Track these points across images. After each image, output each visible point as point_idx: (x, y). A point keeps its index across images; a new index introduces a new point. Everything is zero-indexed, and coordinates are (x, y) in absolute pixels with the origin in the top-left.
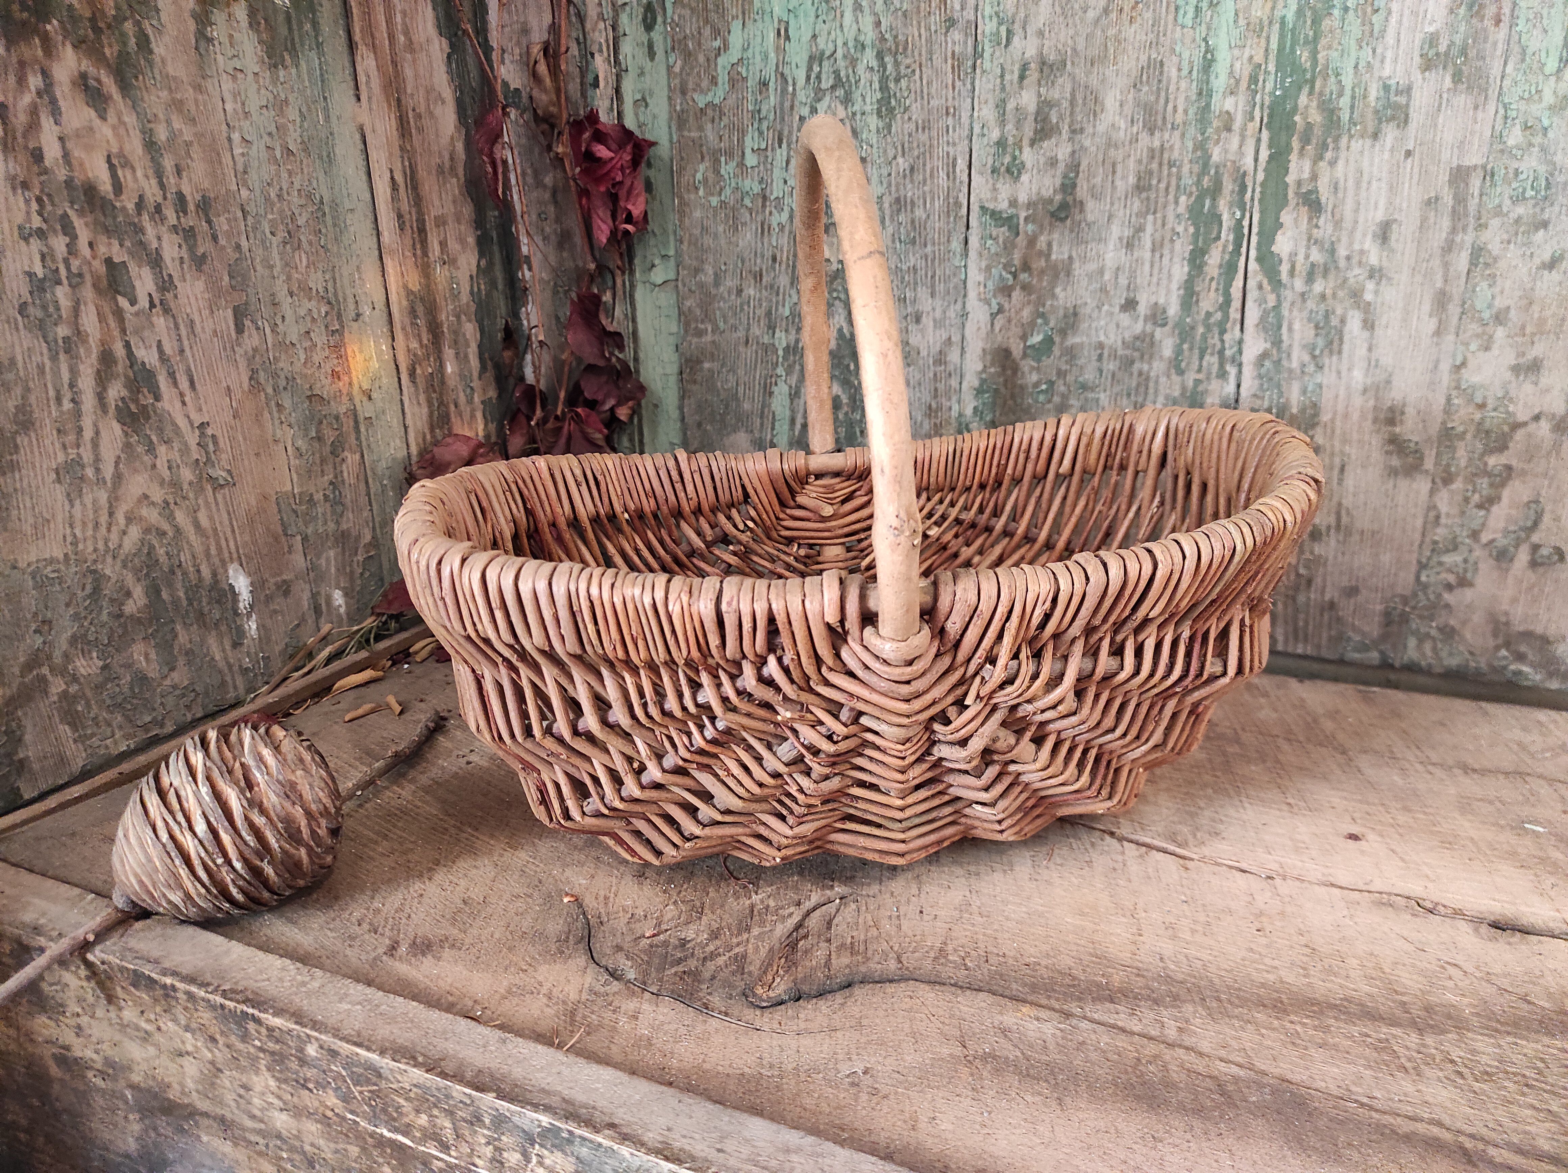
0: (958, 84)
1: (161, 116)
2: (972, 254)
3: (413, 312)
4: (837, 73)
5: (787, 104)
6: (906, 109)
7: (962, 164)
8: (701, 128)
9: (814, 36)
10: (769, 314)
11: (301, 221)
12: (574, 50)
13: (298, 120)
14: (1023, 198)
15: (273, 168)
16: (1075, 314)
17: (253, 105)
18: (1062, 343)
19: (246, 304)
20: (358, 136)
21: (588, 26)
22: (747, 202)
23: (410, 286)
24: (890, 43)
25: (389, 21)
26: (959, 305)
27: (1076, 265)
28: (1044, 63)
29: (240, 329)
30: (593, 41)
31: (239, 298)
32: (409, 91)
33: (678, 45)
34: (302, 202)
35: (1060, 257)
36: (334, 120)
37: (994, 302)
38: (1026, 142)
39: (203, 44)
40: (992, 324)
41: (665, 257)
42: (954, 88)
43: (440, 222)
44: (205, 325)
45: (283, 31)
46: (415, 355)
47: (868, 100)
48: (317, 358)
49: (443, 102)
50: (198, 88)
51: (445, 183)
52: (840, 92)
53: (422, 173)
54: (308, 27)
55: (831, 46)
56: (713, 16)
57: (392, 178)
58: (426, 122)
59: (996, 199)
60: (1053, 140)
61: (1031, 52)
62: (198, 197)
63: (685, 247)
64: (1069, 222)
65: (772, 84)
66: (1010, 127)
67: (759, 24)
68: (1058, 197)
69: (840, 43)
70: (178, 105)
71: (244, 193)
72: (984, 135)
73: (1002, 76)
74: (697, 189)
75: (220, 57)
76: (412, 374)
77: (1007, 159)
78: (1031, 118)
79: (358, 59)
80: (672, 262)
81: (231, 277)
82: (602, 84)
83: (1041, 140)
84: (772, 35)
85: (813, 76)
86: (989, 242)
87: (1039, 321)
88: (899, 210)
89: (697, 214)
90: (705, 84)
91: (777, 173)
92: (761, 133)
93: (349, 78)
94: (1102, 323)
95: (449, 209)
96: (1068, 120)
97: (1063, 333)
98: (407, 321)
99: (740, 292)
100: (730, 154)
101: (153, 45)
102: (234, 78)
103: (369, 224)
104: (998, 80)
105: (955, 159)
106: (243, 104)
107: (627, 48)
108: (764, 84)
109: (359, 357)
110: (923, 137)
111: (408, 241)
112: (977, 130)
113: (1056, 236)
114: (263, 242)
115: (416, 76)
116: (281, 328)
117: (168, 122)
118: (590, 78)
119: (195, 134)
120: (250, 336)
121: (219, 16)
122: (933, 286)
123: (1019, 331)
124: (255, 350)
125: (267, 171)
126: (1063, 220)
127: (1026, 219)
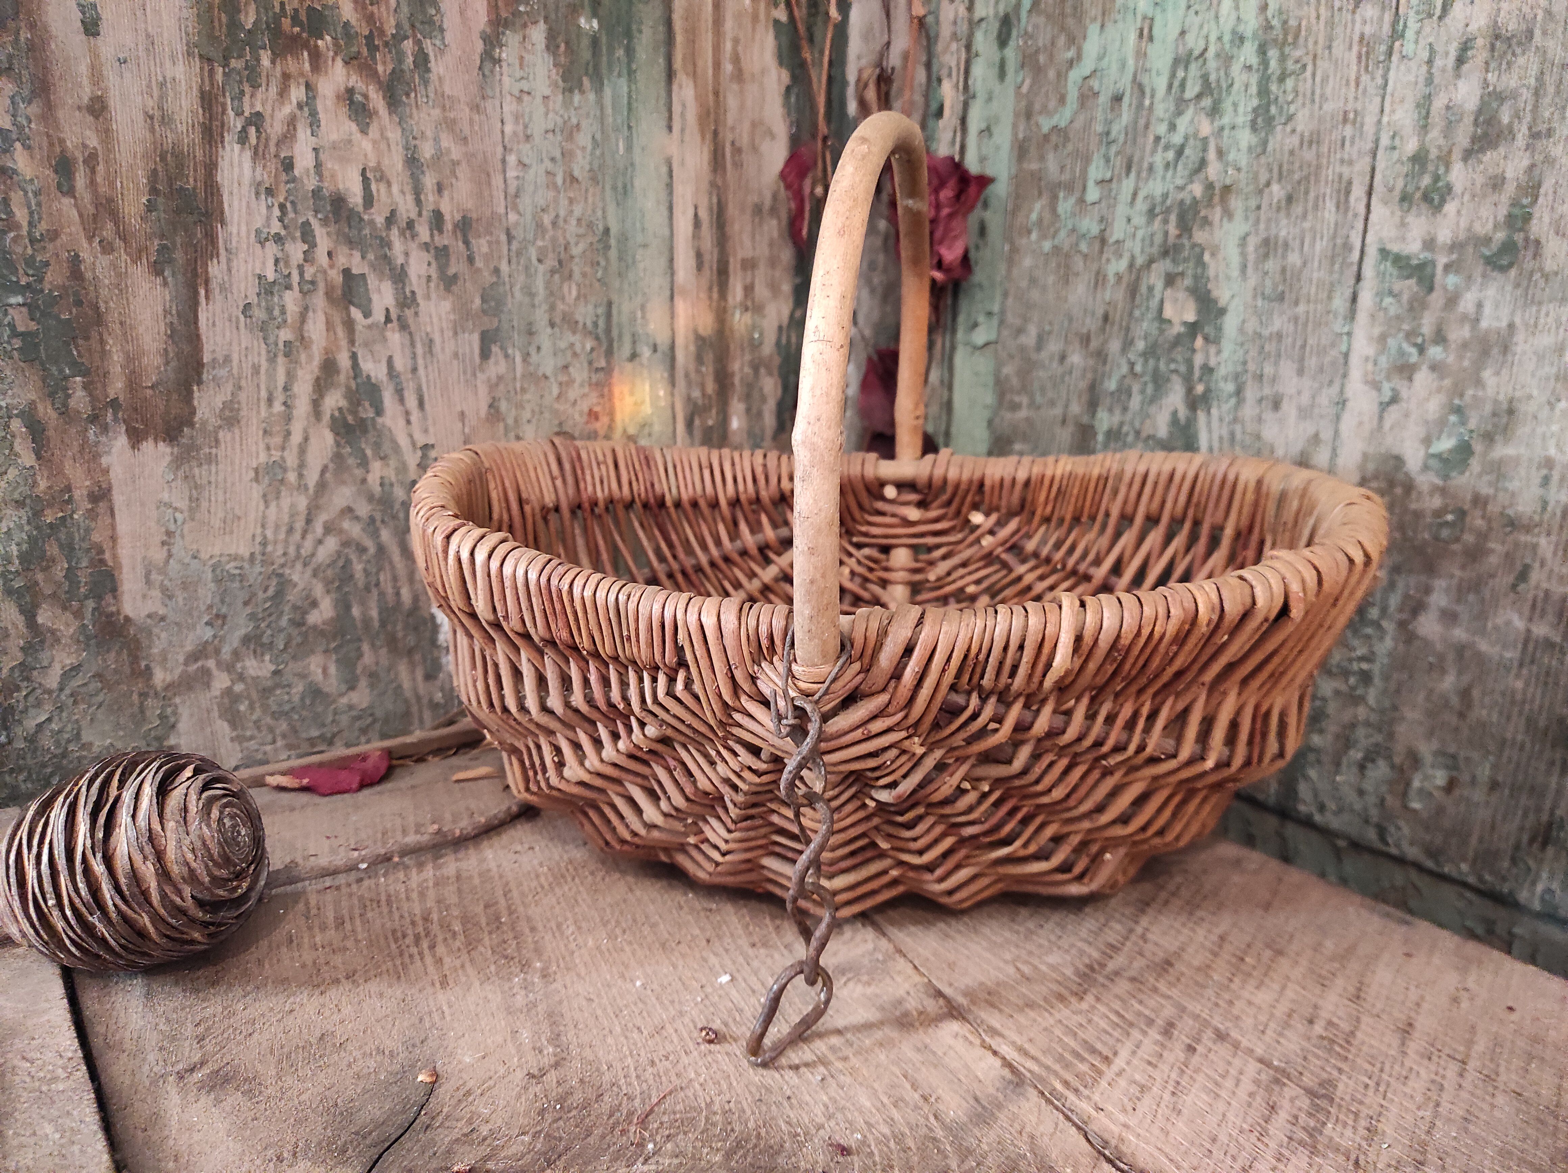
0: (1365, 78)
1: (429, 134)
2: (1362, 316)
3: (699, 359)
4: (1205, 78)
5: (1142, 122)
6: (1290, 118)
7: (1358, 192)
8: (1042, 158)
9: (1183, 33)
10: (1093, 388)
11: (576, 251)
12: (921, 75)
13: (589, 147)
14: (1444, 236)
15: (551, 194)
16: (1511, 412)
17: (537, 127)
18: (1485, 454)
19: (497, 329)
20: (664, 170)
21: (940, 47)
22: (1084, 247)
23: (701, 331)
24: (1278, 32)
25: (717, 48)
26: (1336, 388)
27: (1520, 337)
28: (1497, 37)
29: (485, 354)
30: (941, 66)
31: (490, 323)
32: (730, 122)
33: (1029, 61)
34: (582, 231)
35: (1495, 324)
36: (637, 150)
37: (1386, 387)
38: (1457, 155)
39: (488, 66)
40: (1381, 418)
41: (990, 314)
42: (1357, 85)
43: (749, 265)
44: (444, 347)
45: (586, 54)
46: (695, 404)
47: (1241, 109)
48: (572, 394)
49: (773, 136)
50: (476, 108)
51: (761, 224)
52: (1207, 102)
53: (732, 210)
54: (620, 53)
55: (1201, 44)
56: (1070, 22)
57: (696, 215)
58: (747, 158)
59: (1403, 239)
60: (1502, 150)
61: (1479, 21)
62: (458, 217)
63: (1010, 301)
64: (1513, 272)
65: (1126, 100)
66: (1435, 134)
67: (1120, 25)
68: (1500, 236)
69: (1213, 38)
70: (450, 125)
71: (513, 217)
72: (1394, 148)
73: (1430, 62)
74: (1029, 232)
75: (506, 80)
76: (689, 424)
77: (1426, 180)
78: (1468, 120)
79: (675, 87)
80: (995, 321)
81: (484, 300)
82: (947, 112)
83: (1482, 150)
84: (1133, 37)
85: (1176, 84)
86: (1388, 300)
87: (1453, 418)
88: (1266, 256)
89: (1027, 262)
90: (1052, 104)
91: (1122, 210)
92: (1108, 161)
93: (663, 109)
94: (1555, 428)
95: (762, 251)
96: (1528, 118)
97: (1489, 438)
98: (692, 367)
99: (1063, 358)
100: (1069, 187)
101: (432, 65)
102: (519, 100)
103: (663, 261)
104: (1425, 68)
105: (1350, 183)
106: (526, 127)
107: (979, 70)
108: (1117, 99)
109: (629, 400)
110: (1309, 155)
111: (704, 282)
112: (1385, 141)
113: (1491, 292)
114: (527, 268)
115: (742, 107)
116: (534, 358)
117: (437, 140)
118: (934, 106)
119: (466, 154)
120: (497, 363)
121: (511, 38)
122: (1302, 360)
123: (1421, 432)
124: (500, 378)
125: (543, 197)
126: (1504, 269)
127: (1447, 268)
